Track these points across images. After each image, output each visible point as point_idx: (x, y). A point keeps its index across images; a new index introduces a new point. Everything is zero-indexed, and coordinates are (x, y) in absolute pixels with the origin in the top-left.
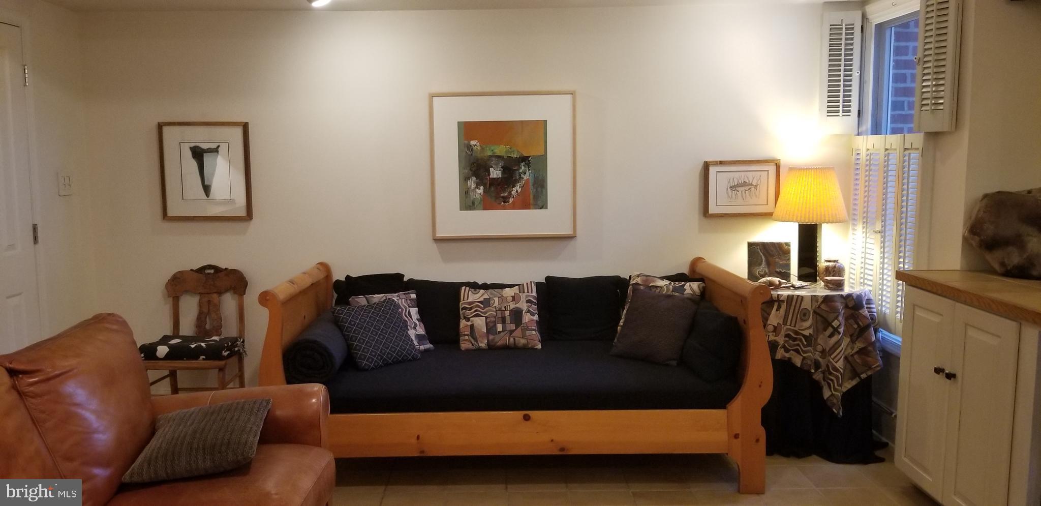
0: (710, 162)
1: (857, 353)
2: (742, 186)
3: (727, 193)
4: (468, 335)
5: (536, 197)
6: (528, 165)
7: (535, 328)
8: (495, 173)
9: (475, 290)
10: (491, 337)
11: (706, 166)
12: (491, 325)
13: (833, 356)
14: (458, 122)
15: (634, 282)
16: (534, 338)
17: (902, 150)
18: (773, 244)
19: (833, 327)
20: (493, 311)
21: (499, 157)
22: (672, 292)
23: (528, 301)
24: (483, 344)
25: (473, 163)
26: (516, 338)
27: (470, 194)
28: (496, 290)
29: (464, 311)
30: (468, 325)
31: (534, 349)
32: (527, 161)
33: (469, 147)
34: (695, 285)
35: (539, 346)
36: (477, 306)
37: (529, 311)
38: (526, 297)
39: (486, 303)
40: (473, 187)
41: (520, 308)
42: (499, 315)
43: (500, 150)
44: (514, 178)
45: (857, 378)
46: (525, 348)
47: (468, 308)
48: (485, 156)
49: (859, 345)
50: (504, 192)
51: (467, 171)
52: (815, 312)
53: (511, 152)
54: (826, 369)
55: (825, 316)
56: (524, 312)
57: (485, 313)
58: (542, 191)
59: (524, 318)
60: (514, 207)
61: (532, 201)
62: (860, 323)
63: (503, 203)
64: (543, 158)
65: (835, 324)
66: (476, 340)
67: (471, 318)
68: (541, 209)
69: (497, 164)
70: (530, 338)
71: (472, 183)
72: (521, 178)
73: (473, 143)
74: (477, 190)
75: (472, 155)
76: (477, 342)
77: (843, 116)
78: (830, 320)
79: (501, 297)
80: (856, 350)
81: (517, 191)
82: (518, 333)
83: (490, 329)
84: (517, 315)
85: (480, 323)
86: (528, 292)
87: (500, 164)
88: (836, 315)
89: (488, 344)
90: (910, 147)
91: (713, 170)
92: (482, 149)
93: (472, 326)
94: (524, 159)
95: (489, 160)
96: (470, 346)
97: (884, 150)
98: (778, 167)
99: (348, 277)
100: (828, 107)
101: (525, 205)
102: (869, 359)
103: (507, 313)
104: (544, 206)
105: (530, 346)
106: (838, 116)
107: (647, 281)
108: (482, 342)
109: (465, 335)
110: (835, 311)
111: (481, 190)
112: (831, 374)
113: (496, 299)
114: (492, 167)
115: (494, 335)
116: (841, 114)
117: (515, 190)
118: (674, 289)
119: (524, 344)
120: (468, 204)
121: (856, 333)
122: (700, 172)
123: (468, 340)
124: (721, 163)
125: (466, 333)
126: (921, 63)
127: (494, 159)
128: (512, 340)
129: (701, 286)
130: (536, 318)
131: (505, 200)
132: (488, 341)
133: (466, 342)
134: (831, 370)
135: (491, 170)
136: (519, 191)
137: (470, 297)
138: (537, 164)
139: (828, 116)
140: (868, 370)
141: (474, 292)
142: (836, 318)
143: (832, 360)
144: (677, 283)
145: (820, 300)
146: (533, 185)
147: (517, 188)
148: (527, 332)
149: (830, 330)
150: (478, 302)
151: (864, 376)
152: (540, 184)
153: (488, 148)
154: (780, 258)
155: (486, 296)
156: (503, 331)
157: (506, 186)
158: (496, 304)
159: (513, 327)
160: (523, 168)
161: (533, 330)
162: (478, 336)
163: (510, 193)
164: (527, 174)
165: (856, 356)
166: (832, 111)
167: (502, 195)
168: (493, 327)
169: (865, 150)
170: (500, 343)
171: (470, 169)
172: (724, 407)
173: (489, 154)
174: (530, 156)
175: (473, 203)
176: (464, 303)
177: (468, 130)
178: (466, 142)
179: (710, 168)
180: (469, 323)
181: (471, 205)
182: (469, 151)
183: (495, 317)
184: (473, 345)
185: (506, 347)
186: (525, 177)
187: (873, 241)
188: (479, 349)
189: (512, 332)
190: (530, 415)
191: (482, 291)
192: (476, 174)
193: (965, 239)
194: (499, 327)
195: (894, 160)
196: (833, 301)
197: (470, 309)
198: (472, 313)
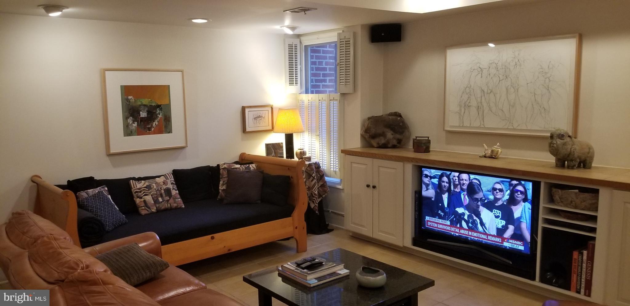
0: (246, 106)
1: (320, 186)
2: (259, 118)
3: (253, 121)
4: (144, 206)
5: (166, 127)
6: (161, 109)
7: (179, 197)
8: (143, 114)
9: (139, 181)
10: (157, 205)
11: (243, 109)
12: (156, 199)
13: (314, 189)
14: (121, 86)
15: (223, 167)
16: (179, 202)
17: (329, 100)
18: (276, 144)
19: (313, 177)
20: (155, 191)
21: (145, 105)
22: (245, 169)
23: (172, 184)
24: (154, 210)
25: (130, 109)
26: (171, 204)
27: (130, 127)
28: (151, 180)
29: (137, 193)
30: (142, 201)
31: (181, 208)
32: (160, 108)
33: (128, 100)
34: (254, 165)
35: (184, 206)
36: (144, 190)
37: (174, 189)
38: (170, 182)
39: (149, 187)
40: (131, 123)
41: (169, 188)
42: (158, 193)
43: (145, 101)
44: (154, 117)
45: (321, 197)
46: (177, 209)
47: (139, 192)
48: (137, 105)
49: (321, 183)
50: (149, 125)
51: (127, 114)
52: (305, 171)
53: (151, 103)
54: (311, 195)
55: (309, 172)
56: (171, 189)
57: (150, 193)
58: (169, 124)
59: (172, 192)
60: (155, 133)
61: (164, 129)
62: (321, 174)
63: (148, 131)
64: (169, 106)
65: (314, 175)
66: (149, 208)
67: (143, 197)
68: (169, 133)
69: (144, 110)
70: (178, 202)
71: (130, 121)
72: (157, 117)
73: (130, 97)
74: (134, 125)
75: (129, 104)
76: (151, 209)
77: (296, 85)
78: (311, 174)
79: (156, 183)
80: (319, 186)
81: (156, 124)
82: (171, 201)
83: (156, 201)
84: (168, 191)
85: (149, 198)
86: (171, 179)
87: (146, 109)
88: (313, 171)
89: (157, 210)
90: (333, 99)
91: (247, 110)
92: (135, 101)
93: (145, 201)
94: (159, 106)
95: (139, 107)
96: (146, 212)
97: (318, 100)
98: (272, 108)
99: (69, 181)
100: (290, 81)
101: (160, 132)
102: (326, 189)
103: (163, 191)
104: (170, 132)
105: (179, 207)
106: (294, 85)
107: (229, 166)
108: (153, 209)
109: (142, 207)
110: (312, 170)
111: (135, 125)
112: (313, 197)
113: (154, 184)
114: (141, 111)
115: (159, 204)
116: (295, 84)
117: (154, 123)
118: (246, 168)
119: (176, 207)
120: (128, 132)
121: (319, 178)
122: (241, 112)
123: (145, 209)
124: (250, 107)
125: (142, 205)
126: (339, 65)
127: (142, 107)
128: (169, 205)
129: (256, 165)
130: (177, 192)
131: (149, 129)
132: (156, 207)
133: (144, 210)
134: (314, 195)
135: (141, 112)
136: (157, 124)
137: (137, 186)
138: (166, 109)
139: (290, 85)
140: (325, 193)
141: (139, 182)
142: (314, 173)
143: (313, 191)
144: (245, 165)
145: (307, 166)
146: (164, 121)
147: (155, 123)
148: (176, 200)
149: (312, 178)
150: (144, 187)
151: (324, 196)
152: (168, 119)
153: (138, 101)
154: (279, 150)
155: (147, 184)
156: (163, 201)
157: (150, 122)
158: (155, 187)
159: (168, 198)
160: (158, 111)
161: (178, 198)
162: (150, 206)
163: (152, 125)
164: (161, 114)
165: (319, 188)
166: (291, 83)
167: (148, 126)
168: (156, 200)
169: (307, 100)
170: (163, 208)
171: (129, 113)
172: (290, 216)
173: (139, 104)
174: (161, 105)
175: (131, 132)
176: (135, 189)
177: (127, 90)
178: (126, 97)
179: (246, 109)
180: (142, 200)
181: (130, 133)
182: (128, 102)
183: (156, 194)
184: (148, 211)
185: (166, 210)
186: (160, 116)
187: (315, 139)
188: (152, 213)
189: (168, 201)
190: (214, 236)
191: (143, 182)
192: (132, 115)
193: (362, 136)
194: (160, 199)
195: (325, 104)
196: (312, 166)
197: (141, 192)
198: (142, 194)
